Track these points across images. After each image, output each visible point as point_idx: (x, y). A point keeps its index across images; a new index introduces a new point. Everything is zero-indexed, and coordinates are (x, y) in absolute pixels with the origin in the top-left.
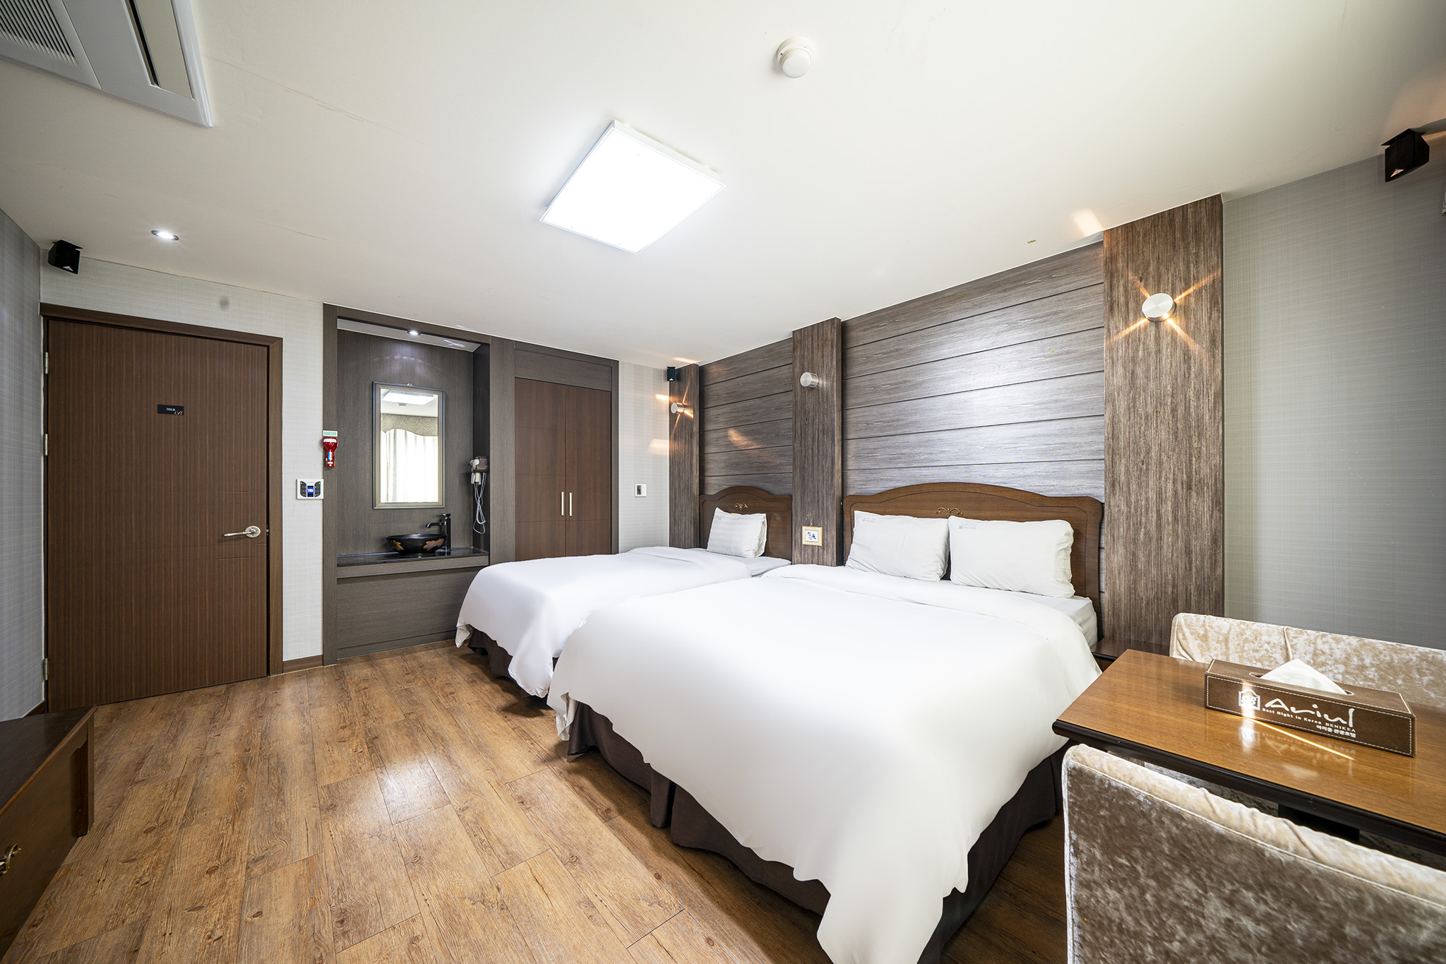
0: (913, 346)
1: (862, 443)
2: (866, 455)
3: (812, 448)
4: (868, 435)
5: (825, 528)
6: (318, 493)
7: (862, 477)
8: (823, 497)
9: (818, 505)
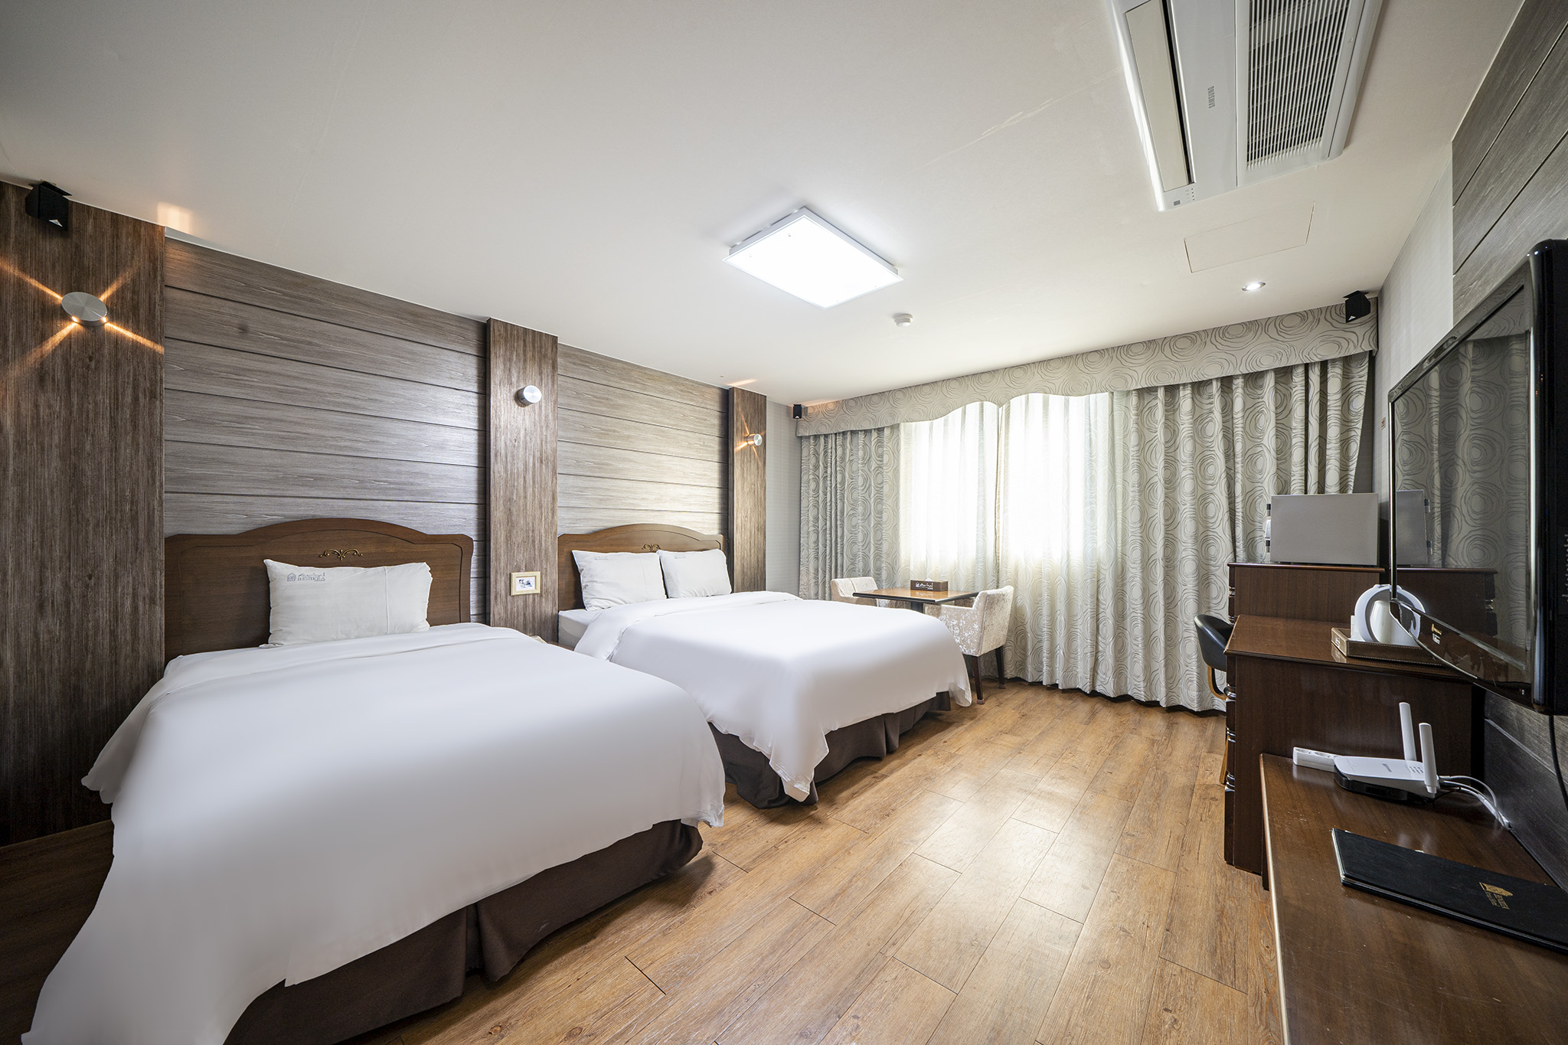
0: (621, 402)
1: (571, 480)
2: (576, 493)
3: (524, 477)
4: (578, 473)
5: (544, 571)
7: (572, 514)
8: (541, 536)
9: (534, 546)
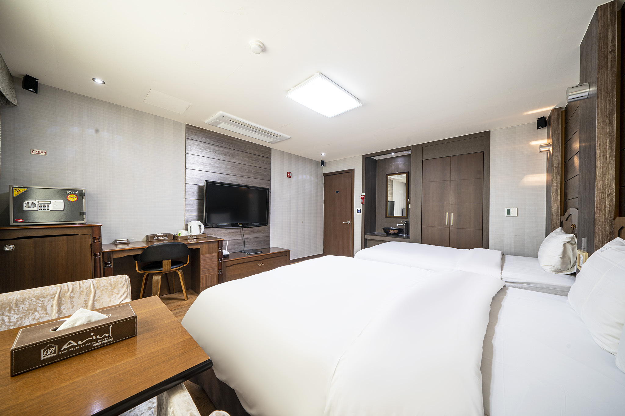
6: (360, 212)
